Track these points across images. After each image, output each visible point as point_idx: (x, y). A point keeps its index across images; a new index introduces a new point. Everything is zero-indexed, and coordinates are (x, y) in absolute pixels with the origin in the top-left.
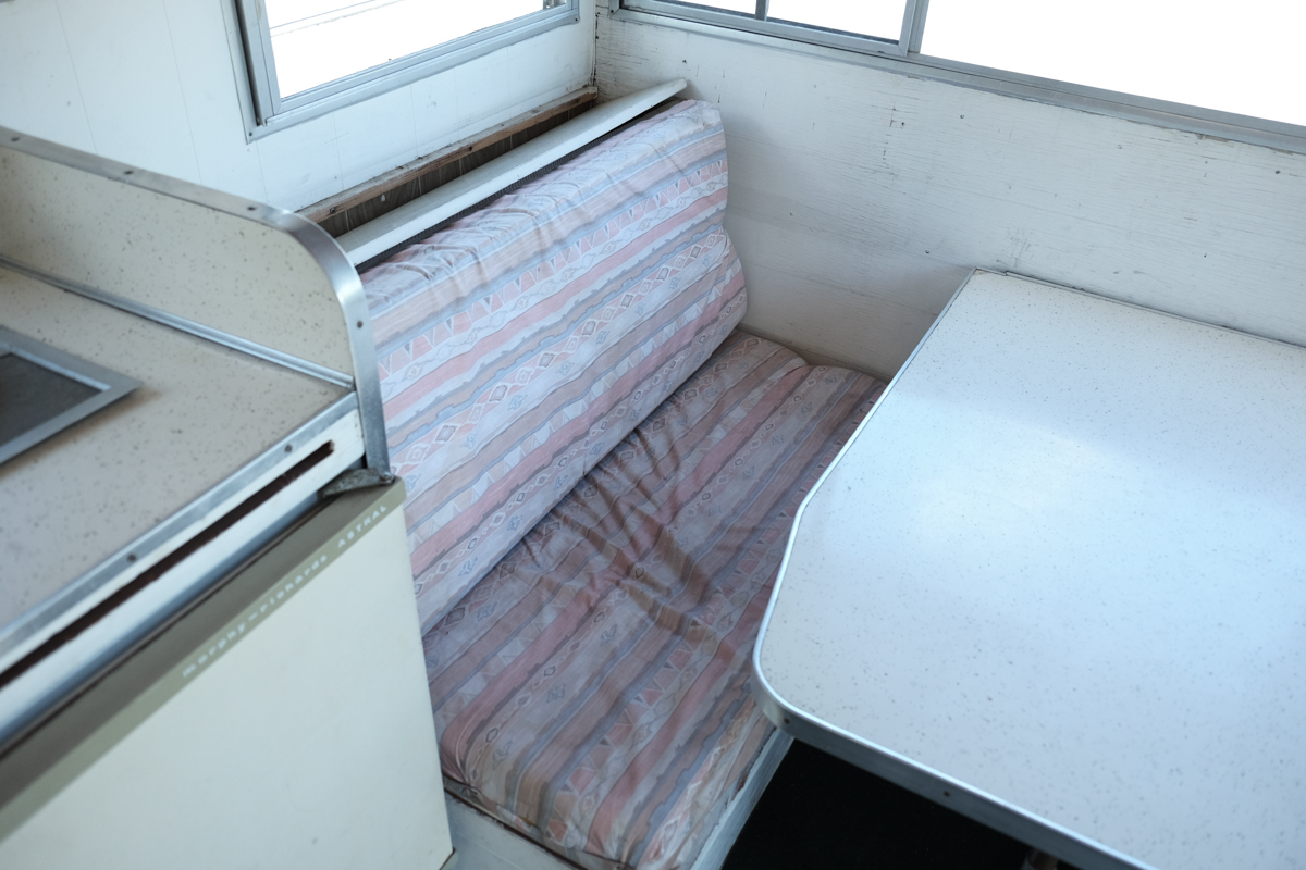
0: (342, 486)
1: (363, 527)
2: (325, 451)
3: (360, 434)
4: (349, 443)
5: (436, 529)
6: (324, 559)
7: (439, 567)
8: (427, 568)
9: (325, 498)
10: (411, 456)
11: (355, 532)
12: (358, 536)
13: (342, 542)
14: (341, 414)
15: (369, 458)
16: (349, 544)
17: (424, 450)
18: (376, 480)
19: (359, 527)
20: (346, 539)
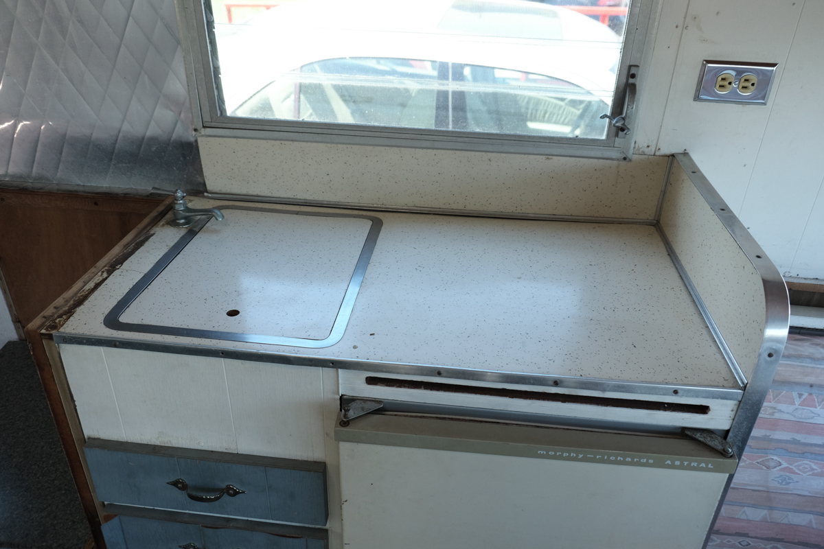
0: (698, 436)
1: (688, 465)
2: (703, 410)
3: (732, 417)
4: (720, 417)
5: (785, 521)
6: (651, 461)
7: (771, 546)
8: (762, 539)
9: (683, 434)
10: (799, 466)
11: (682, 464)
12: (681, 467)
13: (669, 462)
14: (724, 397)
15: (730, 434)
16: (673, 467)
17: (813, 469)
18: (720, 447)
19: (686, 463)
20: (673, 463)
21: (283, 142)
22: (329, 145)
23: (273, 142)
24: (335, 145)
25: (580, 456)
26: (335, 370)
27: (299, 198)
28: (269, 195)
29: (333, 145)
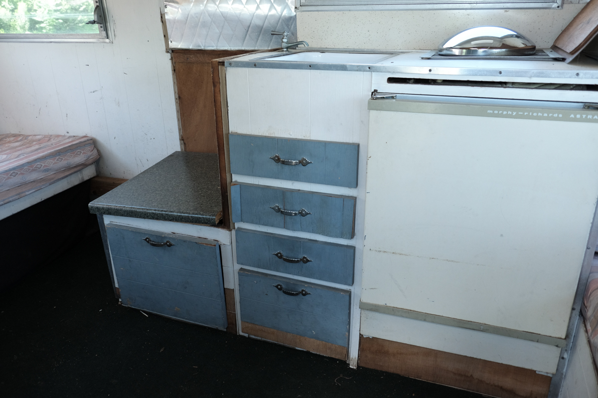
6: (560, 116)
11: (581, 116)
12: (581, 120)
13: (572, 116)
16: (575, 120)
19: (584, 116)
20: (575, 116)
21: (344, 12)
22: (371, 12)
23: (338, 12)
24: (374, 12)
25: (514, 113)
26: (370, 73)
27: (350, 48)
28: (333, 47)
29: (373, 12)
